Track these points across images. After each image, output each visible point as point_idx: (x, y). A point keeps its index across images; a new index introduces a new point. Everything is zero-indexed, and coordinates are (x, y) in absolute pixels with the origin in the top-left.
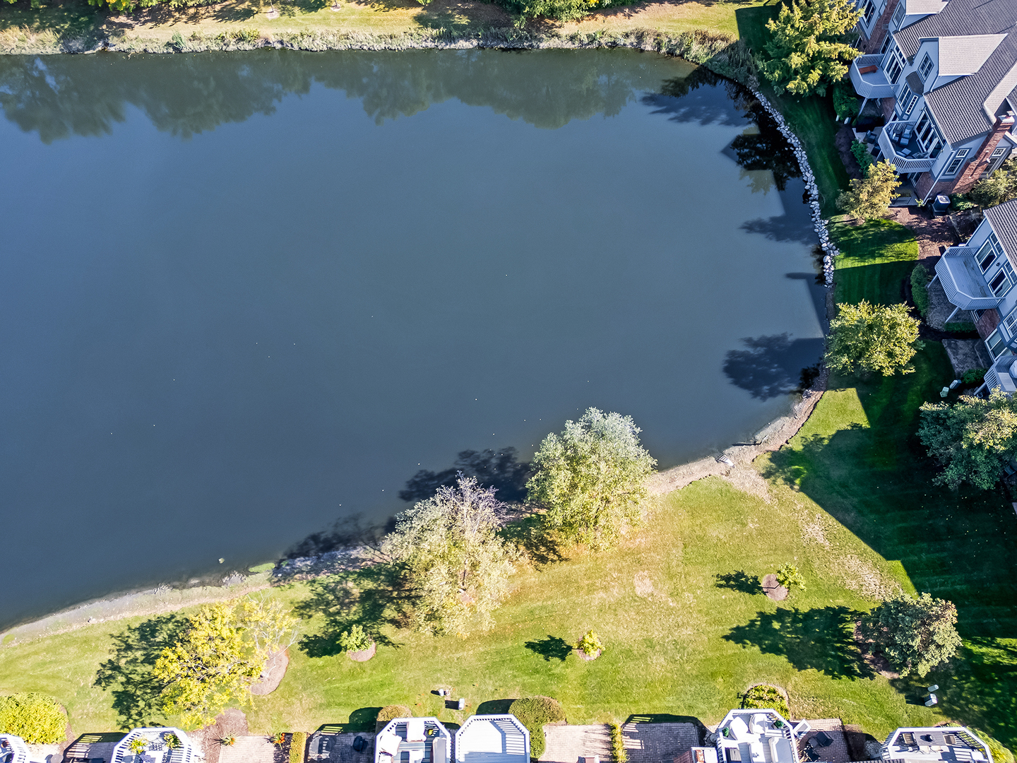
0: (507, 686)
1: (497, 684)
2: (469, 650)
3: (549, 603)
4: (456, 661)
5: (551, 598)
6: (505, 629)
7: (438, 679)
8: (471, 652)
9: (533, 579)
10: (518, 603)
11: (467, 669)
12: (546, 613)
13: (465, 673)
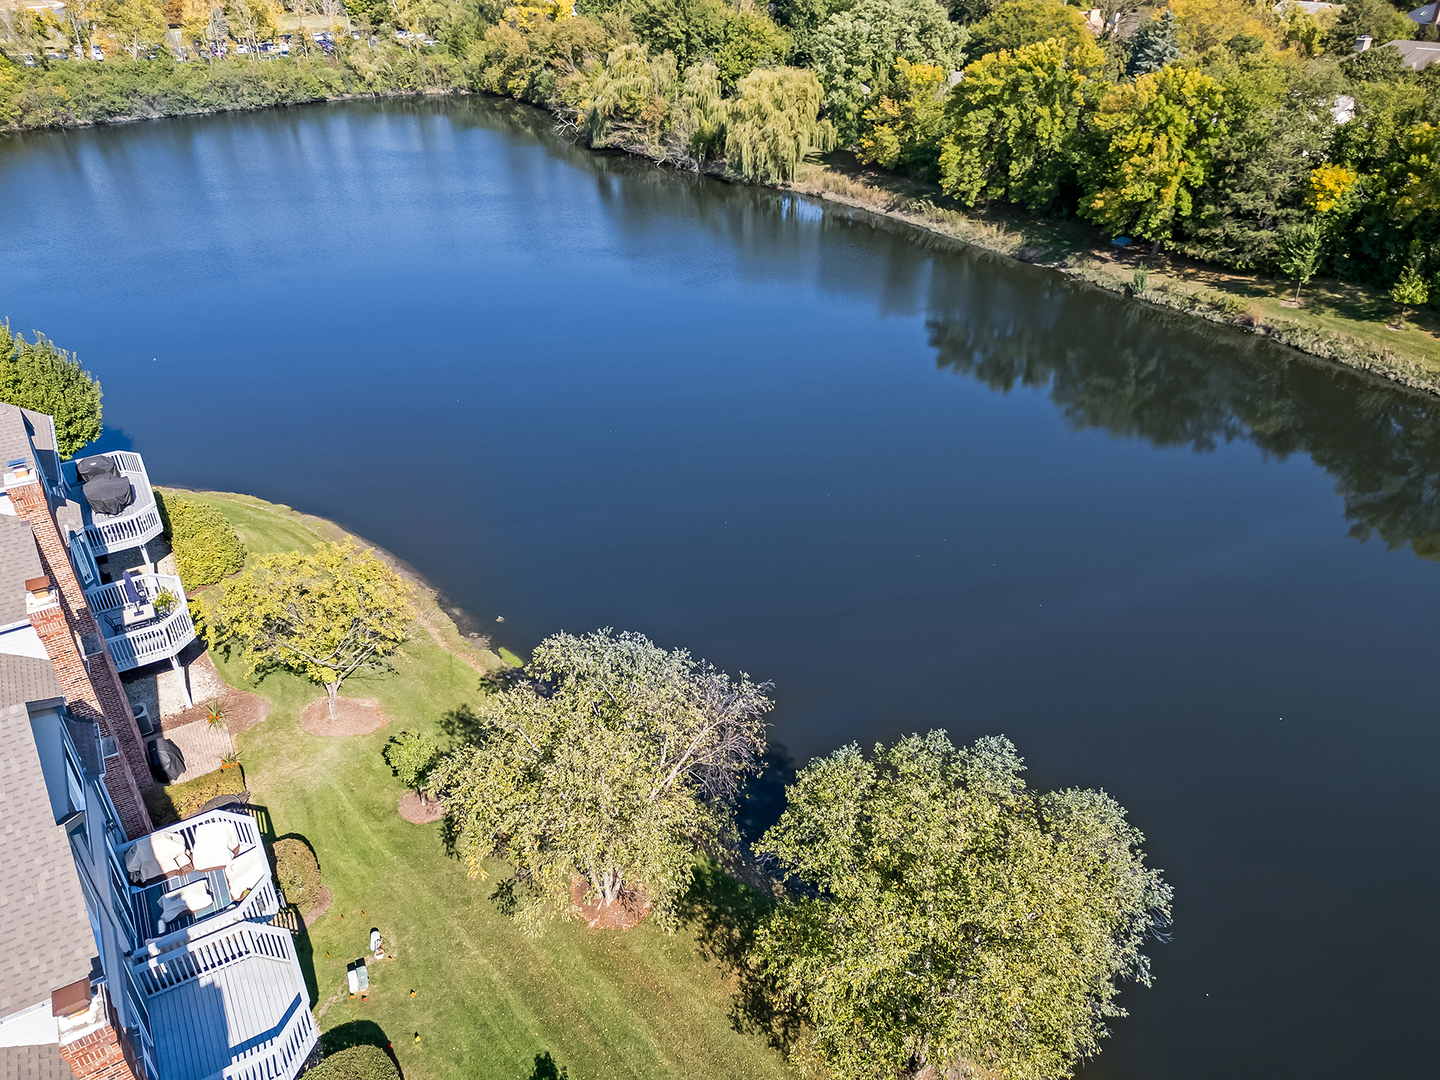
0: (431, 1052)
1: (428, 1033)
2: (486, 955)
3: (666, 1063)
4: (453, 943)
5: (679, 1060)
6: (562, 999)
7: (405, 929)
8: (483, 961)
9: (700, 1009)
10: (632, 1003)
11: (444, 968)
12: (638, 1066)
13: (434, 966)
